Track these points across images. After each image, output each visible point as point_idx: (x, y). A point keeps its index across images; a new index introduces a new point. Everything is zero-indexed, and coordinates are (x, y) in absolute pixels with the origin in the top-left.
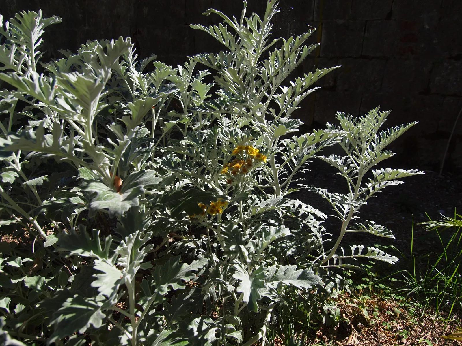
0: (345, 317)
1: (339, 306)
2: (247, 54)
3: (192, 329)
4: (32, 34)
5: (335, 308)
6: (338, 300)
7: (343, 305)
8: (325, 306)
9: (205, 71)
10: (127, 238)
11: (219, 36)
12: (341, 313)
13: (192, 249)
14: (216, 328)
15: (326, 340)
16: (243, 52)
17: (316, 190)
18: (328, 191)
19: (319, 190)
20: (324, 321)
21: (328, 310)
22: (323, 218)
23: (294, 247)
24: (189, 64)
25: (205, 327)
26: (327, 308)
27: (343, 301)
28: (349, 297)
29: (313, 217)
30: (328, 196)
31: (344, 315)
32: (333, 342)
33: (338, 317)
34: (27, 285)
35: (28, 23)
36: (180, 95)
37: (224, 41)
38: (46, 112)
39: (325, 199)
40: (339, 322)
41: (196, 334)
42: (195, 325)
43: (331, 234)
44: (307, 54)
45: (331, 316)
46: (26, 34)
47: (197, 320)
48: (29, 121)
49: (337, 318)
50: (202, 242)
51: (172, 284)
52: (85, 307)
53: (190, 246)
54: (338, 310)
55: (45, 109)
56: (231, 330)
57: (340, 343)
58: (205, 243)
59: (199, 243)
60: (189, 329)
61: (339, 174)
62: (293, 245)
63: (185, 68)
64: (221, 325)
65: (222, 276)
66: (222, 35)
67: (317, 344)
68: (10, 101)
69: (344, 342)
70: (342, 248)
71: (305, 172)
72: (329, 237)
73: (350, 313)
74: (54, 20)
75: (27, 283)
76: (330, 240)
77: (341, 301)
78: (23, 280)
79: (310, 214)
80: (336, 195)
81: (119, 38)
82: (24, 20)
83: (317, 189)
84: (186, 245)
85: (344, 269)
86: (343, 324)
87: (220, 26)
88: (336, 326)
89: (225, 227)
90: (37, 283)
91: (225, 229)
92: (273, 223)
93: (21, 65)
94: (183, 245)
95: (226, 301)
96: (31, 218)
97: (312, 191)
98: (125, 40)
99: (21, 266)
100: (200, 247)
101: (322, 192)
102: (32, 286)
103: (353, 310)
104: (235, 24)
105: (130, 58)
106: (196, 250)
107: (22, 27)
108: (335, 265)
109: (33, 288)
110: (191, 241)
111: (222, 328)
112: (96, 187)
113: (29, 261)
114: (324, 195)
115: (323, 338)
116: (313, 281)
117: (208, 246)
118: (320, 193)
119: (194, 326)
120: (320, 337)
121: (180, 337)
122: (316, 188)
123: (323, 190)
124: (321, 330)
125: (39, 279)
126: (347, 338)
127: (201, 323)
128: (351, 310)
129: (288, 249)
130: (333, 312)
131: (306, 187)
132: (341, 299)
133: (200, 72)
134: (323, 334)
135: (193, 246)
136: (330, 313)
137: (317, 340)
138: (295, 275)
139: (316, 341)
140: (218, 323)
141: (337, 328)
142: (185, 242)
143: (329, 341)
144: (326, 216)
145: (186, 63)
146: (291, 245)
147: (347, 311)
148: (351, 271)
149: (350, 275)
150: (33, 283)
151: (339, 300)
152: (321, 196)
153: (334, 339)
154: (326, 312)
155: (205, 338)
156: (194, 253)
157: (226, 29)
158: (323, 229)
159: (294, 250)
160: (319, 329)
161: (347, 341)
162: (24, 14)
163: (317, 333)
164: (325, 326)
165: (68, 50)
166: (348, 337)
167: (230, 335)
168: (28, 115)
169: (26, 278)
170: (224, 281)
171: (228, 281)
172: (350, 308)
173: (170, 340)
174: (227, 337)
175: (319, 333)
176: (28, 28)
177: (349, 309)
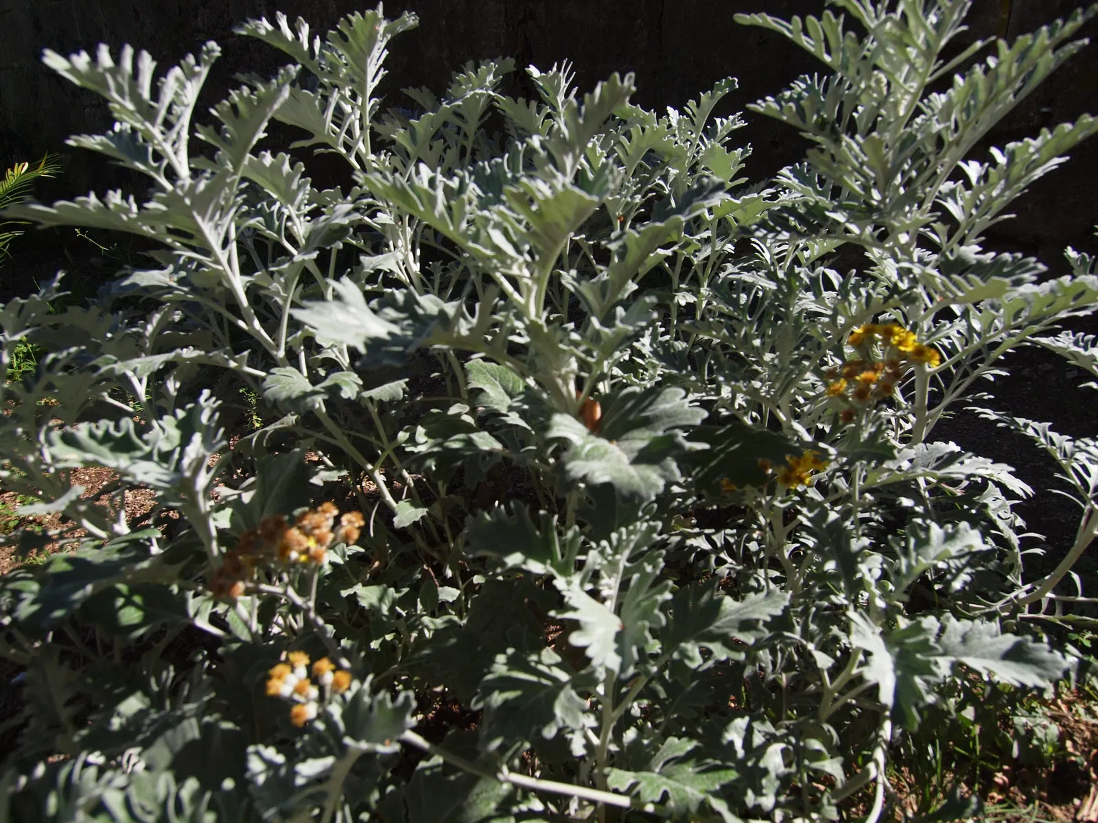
0: (1070, 749)
1: (1054, 719)
2: (889, 84)
3: (731, 743)
4: (369, 61)
5: (1045, 722)
6: (1051, 704)
7: (1064, 717)
8: (1017, 715)
9: (731, 117)
10: (614, 536)
11: (816, 41)
12: (1062, 738)
13: (703, 554)
14: (782, 745)
15: (1018, 799)
16: (878, 81)
17: (1018, 424)
18: (1051, 429)
19: (1026, 426)
20: (1015, 752)
21: (1025, 725)
22: (1021, 493)
23: (968, 570)
24: (698, 105)
25: (758, 740)
26: (1024, 720)
27: (1063, 707)
28: (1082, 699)
29: (997, 492)
30: (1053, 443)
31: (1069, 744)
32: (1040, 806)
33: (1054, 746)
34: (364, 603)
35: (362, 38)
36: (666, 182)
37: (829, 52)
38: (389, 235)
39: (1045, 450)
40: (1056, 759)
41: (741, 753)
42: (738, 733)
43: (1042, 537)
44: (1048, 73)
45: (1035, 742)
46: (356, 63)
47: (741, 723)
48: (363, 258)
49: (1050, 749)
50: (725, 539)
51: (711, 646)
52: (533, 678)
53: (698, 547)
54: (1054, 729)
55: (387, 228)
56: (817, 756)
57: (1057, 811)
58: (732, 540)
59: (719, 539)
60: (725, 742)
61: (1090, 388)
62: (964, 566)
63: (688, 115)
64: (793, 740)
65: (798, 628)
66: (826, 40)
67: (994, 804)
68: (346, 221)
69: (1068, 810)
70: (1075, 577)
71: (992, 379)
72: (1034, 543)
73: (1084, 739)
74: (405, 22)
75: (363, 598)
76: (1039, 551)
77: (1059, 708)
78: (355, 593)
79: (990, 483)
80: (1087, 445)
81: (611, 78)
82: (354, 33)
83: (1021, 421)
84: (689, 542)
85: (1070, 627)
86: (1065, 766)
87: (824, 17)
88: (1047, 767)
89: (811, 515)
90: (381, 600)
91: (810, 519)
92: (912, 508)
93: (343, 134)
94: (682, 543)
95: (789, 681)
96: (370, 467)
97: (1008, 428)
98: (622, 81)
99: (345, 562)
100: (721, 550)
101: (1034, 429)
102: (371, 605)
103: (1092, 733)
104: (864, 8)
105: (561, 98)
106: (713, 557)
107: (349, 49)
108: (1044, 614)
109: (375, 610)
110: (698, 535)
111: (796, 746)
112: (566, 426)
113: (358, 552)
114: (1043, 440)
115: (1010, 791)
116: (1045, 669)
117: (738, 547)
118: (1030, 432)
119: (735, 734)
120: (1002, 789)
121: (715, 759)
122: (1017, 419)
123: (1036, 424)
124: (1005, 773)
125: (384, 593)
126: (1077, 802)
127: (749, 731)
128: (1087, 734)
129: (955, 577)
130: (1039, 733)
131: (992, 416)
132: (1059, 701)
133: (718, 120)
134: (1012, 783)
135: (706, 546)
136: (1030, 733)
137: (995, 794)
138: (993, 649)
139: (993, 798)
140: (786, 735)
141: (1049, 773)
142: (687, 536)
143: (1027, 803)
144: (1029, 490)
145: (692, 103)
146: (959, 565)
147: (1076, 734)
148: (1089, 635)
149: (1088, 644)
150: (374, 601)
151: (1054, 702)
152: (1032, 441)
153: (1041, 798)
154: (1022, 732)
155: (762, 764)
156: (708, 562)
157: (838, 24)
158: (1019, 522)
159: (968, 578)
160: (1001, 770)
161: (1077, 810)
162: (356, 18)
163: (997, 780)
164: (1015, 763)
165: (424, 88)
166: (1082, 800)
167: (816, 765)
168: (354, 242)
169: (359, 589)
170: (804, 642)
171: (812, 641)
172: (1083, 727)
173: (692, 762)
174: (808, 768)
175: (1000, 778)
176: (361, 49)
177: (1082, 730)
